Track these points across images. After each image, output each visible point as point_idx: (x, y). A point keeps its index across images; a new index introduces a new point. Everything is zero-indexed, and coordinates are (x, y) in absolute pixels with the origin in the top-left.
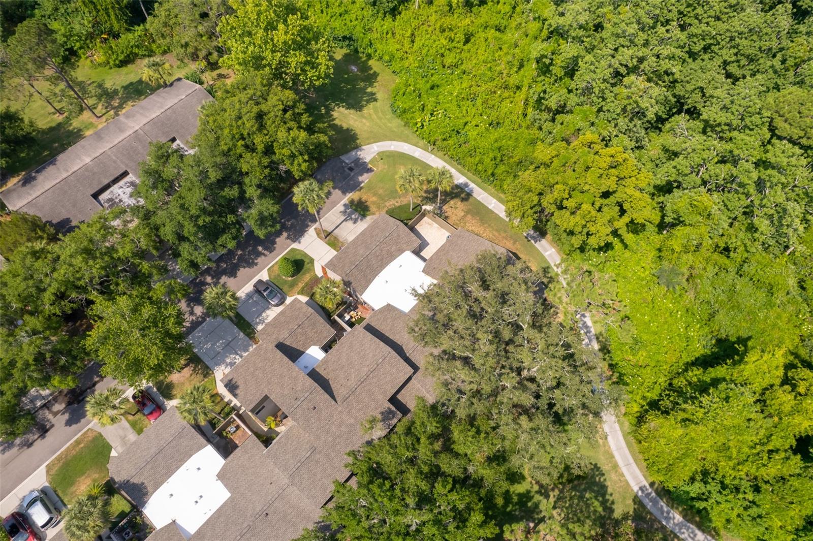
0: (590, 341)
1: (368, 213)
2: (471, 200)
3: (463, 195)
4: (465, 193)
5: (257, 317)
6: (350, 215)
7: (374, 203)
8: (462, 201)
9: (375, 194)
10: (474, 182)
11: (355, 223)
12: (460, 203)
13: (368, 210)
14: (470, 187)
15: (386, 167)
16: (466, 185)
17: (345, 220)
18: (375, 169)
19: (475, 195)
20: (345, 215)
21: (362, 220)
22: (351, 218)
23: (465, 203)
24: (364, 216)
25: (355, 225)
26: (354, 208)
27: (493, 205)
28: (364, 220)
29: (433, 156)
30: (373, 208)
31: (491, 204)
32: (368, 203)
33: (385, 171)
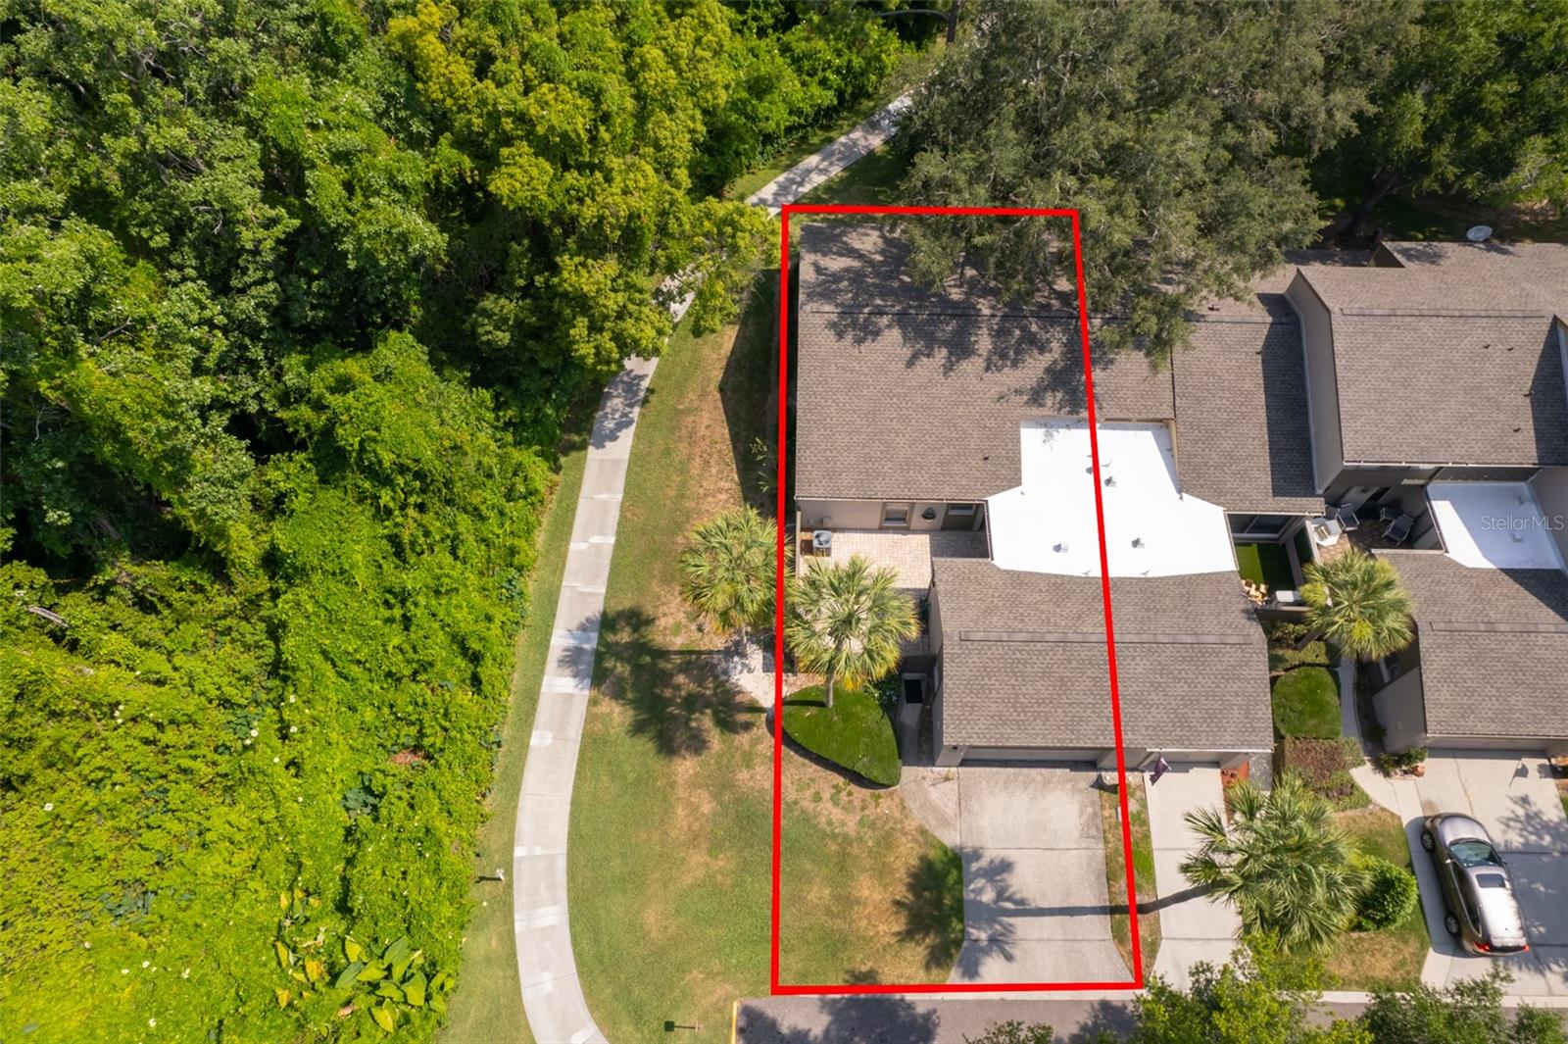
0: (809, 171)
1: (932, 854)
2: (625, 603)
3: (624, 636)
4: (611, 638)
5: (1543, 852)
6: (993, 913)
7: (882, 872)
8: (650, 621)
9: (846, 902)
10: (544, 645)
11: (1005, 866)
12: (662, 623)
13: (927, 865)
14: (571, 642)
15: (697, 974)
16: (572, 659)
17: (1025, 910)
18: (736, 1007)
19: (595, 608)
20: (1009, 930)
21: (976, 855)
22: (1001, 895)
23: (649, 610)
24: (957, 860)
25: (1012, 855)
26: (956, 925)
27: (596, 539)
28: (970, 843)
29: (519, 852)
30: (906, 856)
31: (597, 545)
32: (901, 892)
33: (716, 965)
